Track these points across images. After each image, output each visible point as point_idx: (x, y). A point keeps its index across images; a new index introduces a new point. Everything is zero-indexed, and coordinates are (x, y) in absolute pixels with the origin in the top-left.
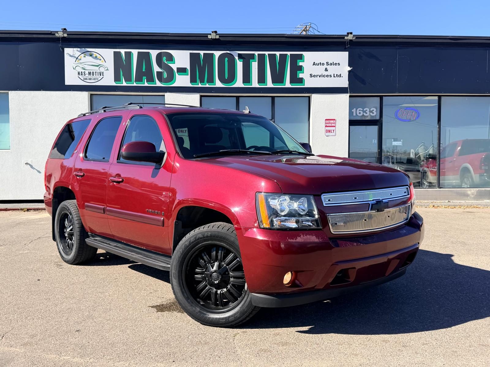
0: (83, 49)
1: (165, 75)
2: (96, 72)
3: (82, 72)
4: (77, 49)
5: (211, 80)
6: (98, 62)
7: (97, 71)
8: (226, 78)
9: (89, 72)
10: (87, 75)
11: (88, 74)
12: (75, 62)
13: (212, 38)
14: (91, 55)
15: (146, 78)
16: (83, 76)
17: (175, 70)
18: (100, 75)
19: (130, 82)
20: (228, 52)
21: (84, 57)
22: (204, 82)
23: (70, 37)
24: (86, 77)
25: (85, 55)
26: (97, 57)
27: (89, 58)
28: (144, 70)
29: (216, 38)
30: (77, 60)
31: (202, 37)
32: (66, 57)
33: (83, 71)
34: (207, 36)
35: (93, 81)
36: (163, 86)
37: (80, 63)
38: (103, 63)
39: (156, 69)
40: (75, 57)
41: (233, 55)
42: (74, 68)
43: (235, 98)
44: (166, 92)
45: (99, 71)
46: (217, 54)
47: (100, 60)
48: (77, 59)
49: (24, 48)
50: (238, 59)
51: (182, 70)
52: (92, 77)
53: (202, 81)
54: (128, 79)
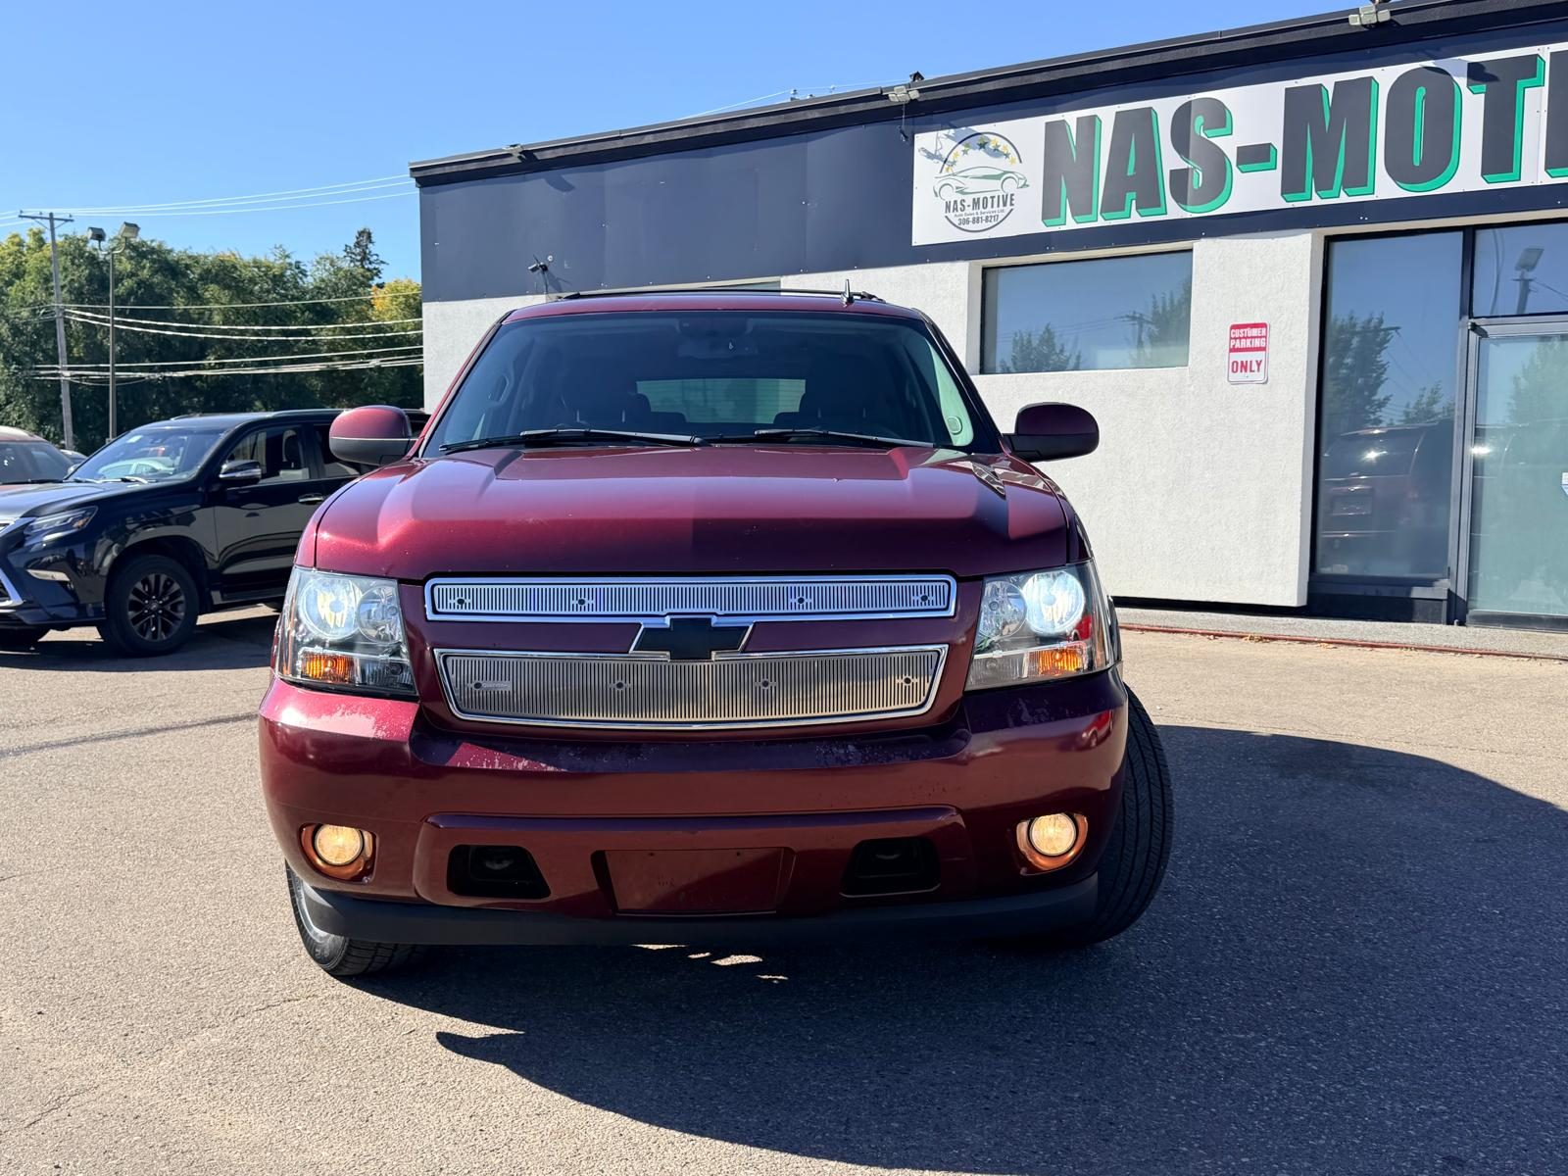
0: (964, 129)
1: (1197, 179)
2: (992, 198)
3: (955, 202)
4: (946, 132)
5: (1358, 176)
6: (1002, 164)
7: (996, 194)
8: (1417, 163)
9: (974, 199)
10: (969, 210)
11: (971, 207)
12: (941, 172)
13: (1364, 23)
14: (982, 146)
15: (1135, 197)
16: (960, 212)
17: (1232, 156)
18: (1005, 205)
19: (1087, 218)
20: (1430, 63)
21: (965, 152)
22: (1331, 188)
23: (930, 98)
24: (966, 214)
25: (967, 146)
26: (1000, 149)
27: (977, 156)
28: (1131, 172)
29: (1381, 20)
30: (946, 166)
31: (1328, 27)
32: (920, 162)
33: (959, 197)
34: (1347, 20)
35: (984, 225)
36: (1189, 215)
37: (954, 175)
38: (1016, 167)
39: (1170, 159)
40: (939, 157)
41: (1447, 73)
42: (937, 191)
43: (1460, 235)
44: (1198, 236)
45: (1001, 193)
46: (1386, 76)
47: (1007, 155)
48: (945, 162)
49: (821, 149)
50: (1468, 86)
51: (1254, 155)
52: (981, 213)
53: (1324, 184)
54: (1082, 208)
